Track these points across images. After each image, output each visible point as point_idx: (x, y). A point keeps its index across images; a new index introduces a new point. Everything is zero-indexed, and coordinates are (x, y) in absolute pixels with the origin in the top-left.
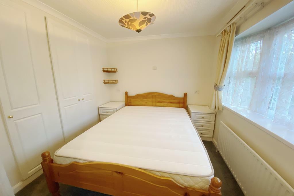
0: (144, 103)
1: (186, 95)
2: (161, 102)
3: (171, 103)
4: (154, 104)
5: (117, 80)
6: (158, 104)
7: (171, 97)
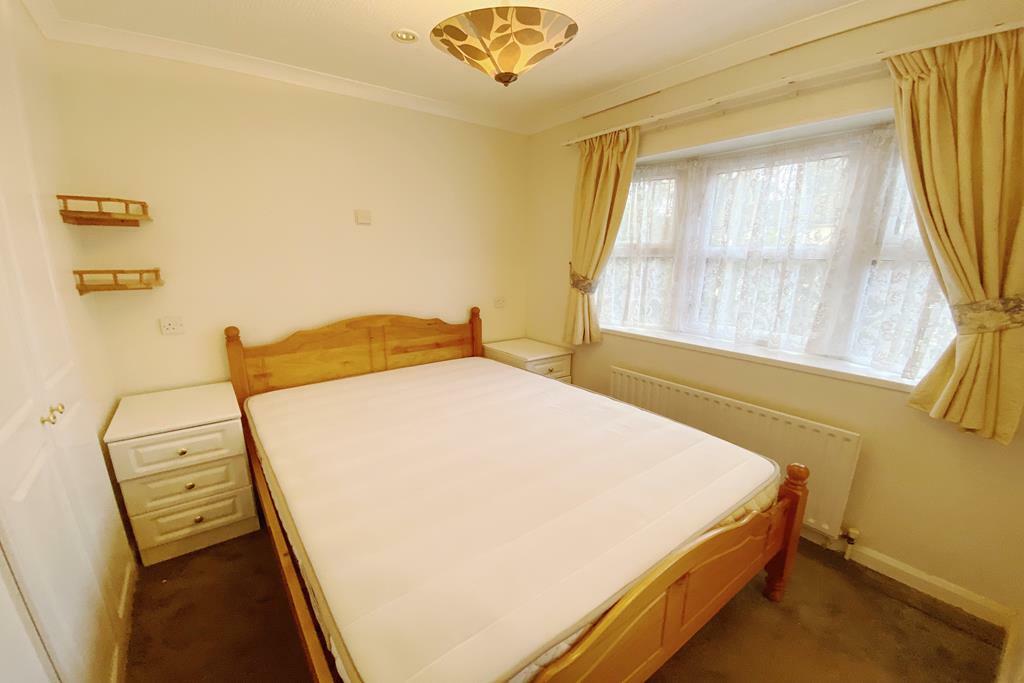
0: (335, 367)
1: (475, 313)
2: (405, 351)
3: (438, 345)
4: (379, 361)
5: (156, 272)
6: (393, 359)
7: (436, 325)
